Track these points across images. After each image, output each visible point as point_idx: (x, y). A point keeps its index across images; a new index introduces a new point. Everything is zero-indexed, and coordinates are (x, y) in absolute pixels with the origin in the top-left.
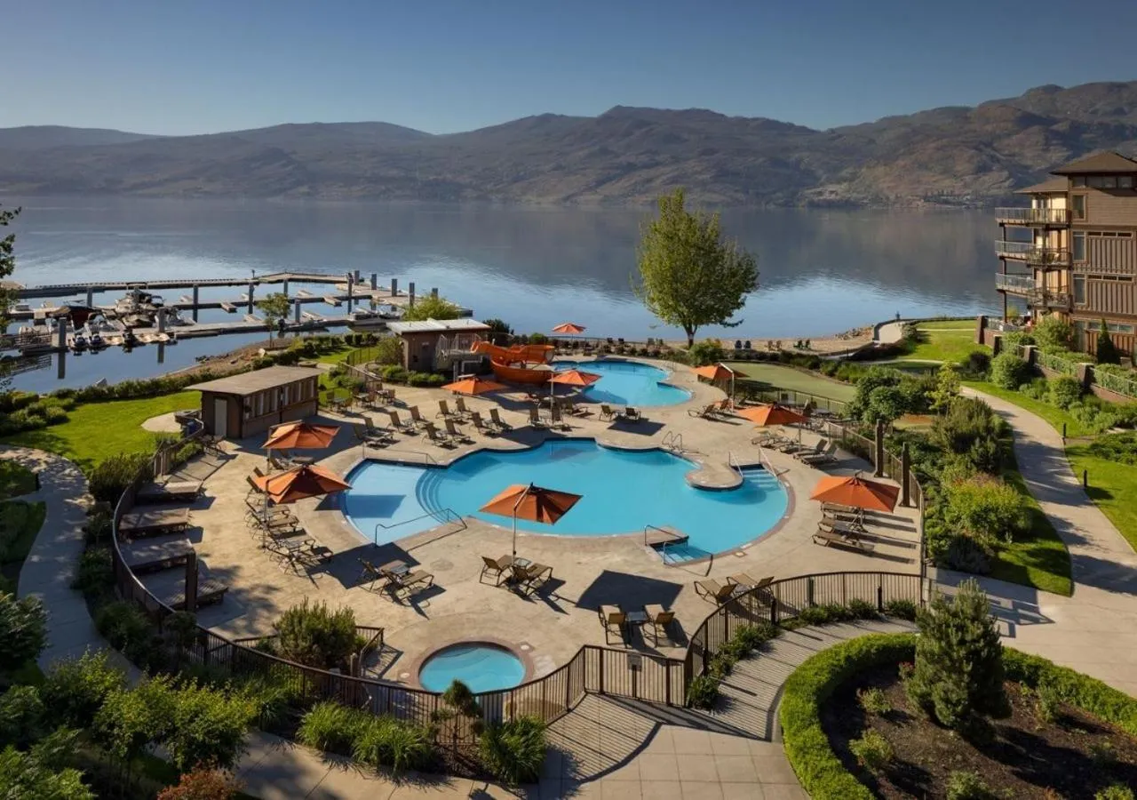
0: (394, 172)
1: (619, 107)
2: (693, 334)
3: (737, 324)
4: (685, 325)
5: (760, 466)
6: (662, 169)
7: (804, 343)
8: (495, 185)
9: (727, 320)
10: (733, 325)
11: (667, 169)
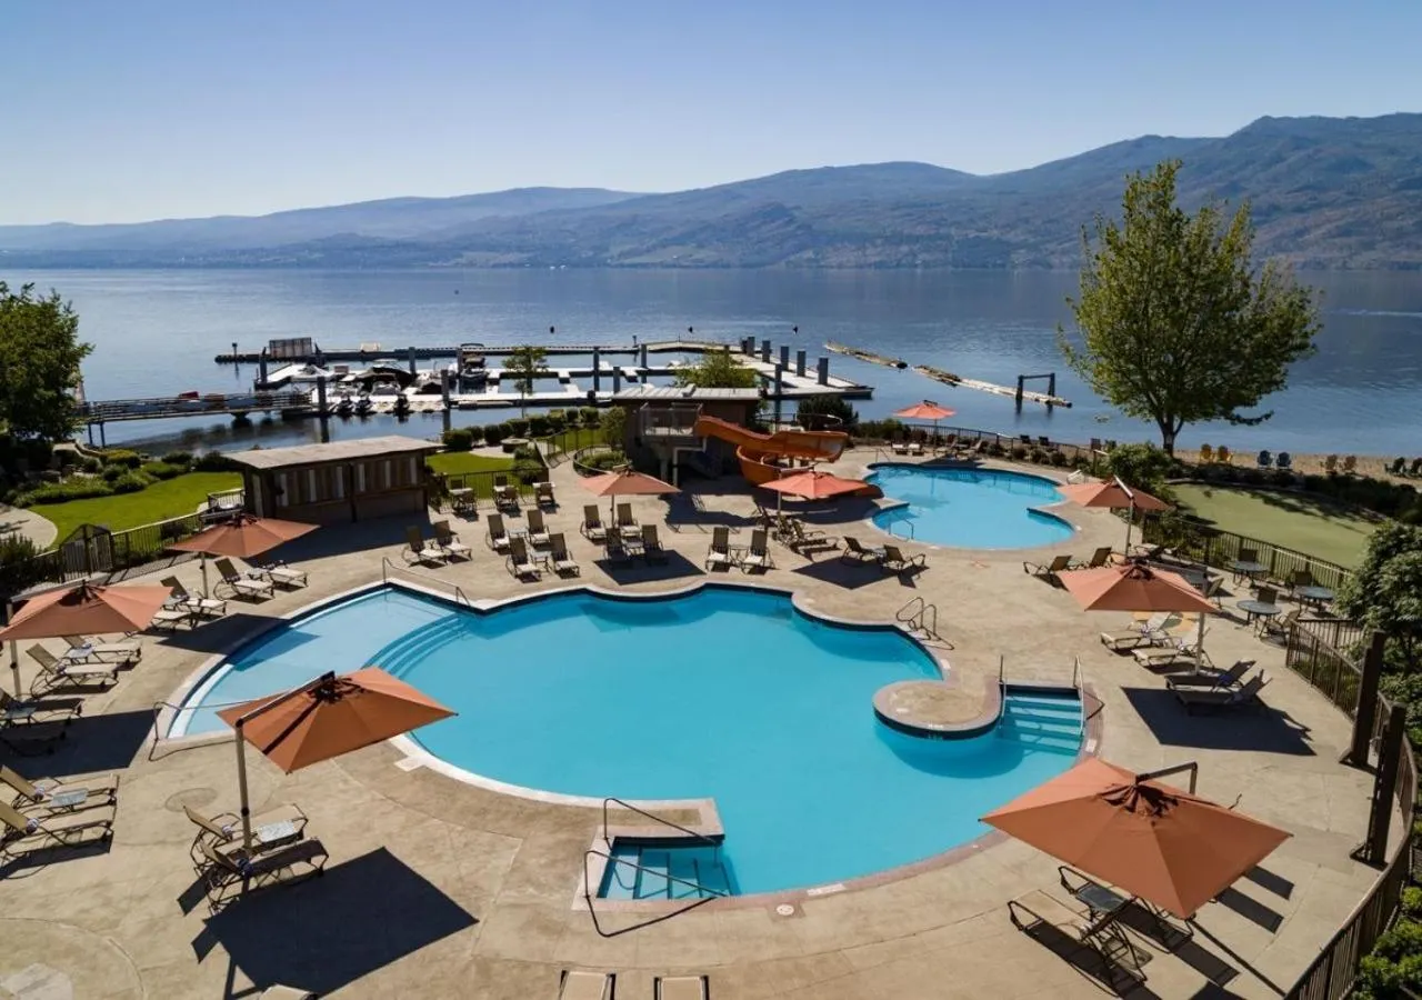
0: (920, 230)
1: (1266, 119)
2: (1174, 434)
3: (1259, 420)
4: (1160, 419)
5: (1072, 693)
6: (1328, 213)
7: (1409, 466)
8: (1060, 244)
9: (1239, 411)
10: (1250, 422)
11: (1336, 213)
